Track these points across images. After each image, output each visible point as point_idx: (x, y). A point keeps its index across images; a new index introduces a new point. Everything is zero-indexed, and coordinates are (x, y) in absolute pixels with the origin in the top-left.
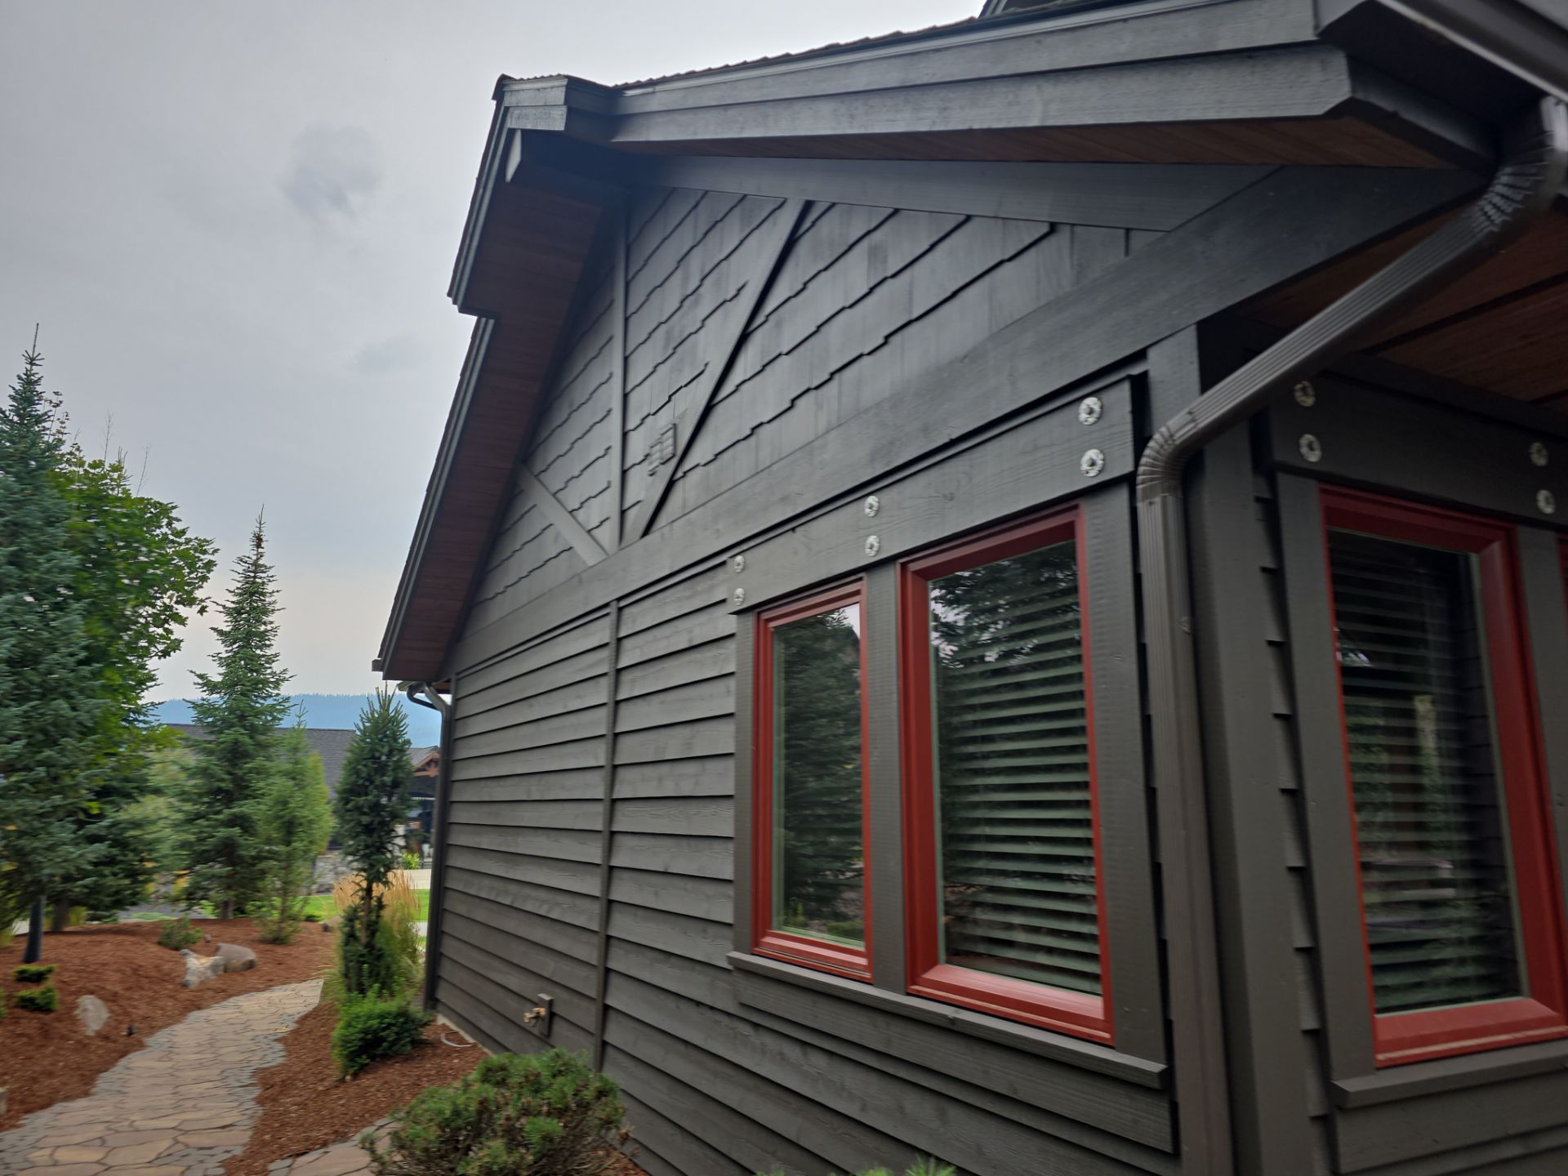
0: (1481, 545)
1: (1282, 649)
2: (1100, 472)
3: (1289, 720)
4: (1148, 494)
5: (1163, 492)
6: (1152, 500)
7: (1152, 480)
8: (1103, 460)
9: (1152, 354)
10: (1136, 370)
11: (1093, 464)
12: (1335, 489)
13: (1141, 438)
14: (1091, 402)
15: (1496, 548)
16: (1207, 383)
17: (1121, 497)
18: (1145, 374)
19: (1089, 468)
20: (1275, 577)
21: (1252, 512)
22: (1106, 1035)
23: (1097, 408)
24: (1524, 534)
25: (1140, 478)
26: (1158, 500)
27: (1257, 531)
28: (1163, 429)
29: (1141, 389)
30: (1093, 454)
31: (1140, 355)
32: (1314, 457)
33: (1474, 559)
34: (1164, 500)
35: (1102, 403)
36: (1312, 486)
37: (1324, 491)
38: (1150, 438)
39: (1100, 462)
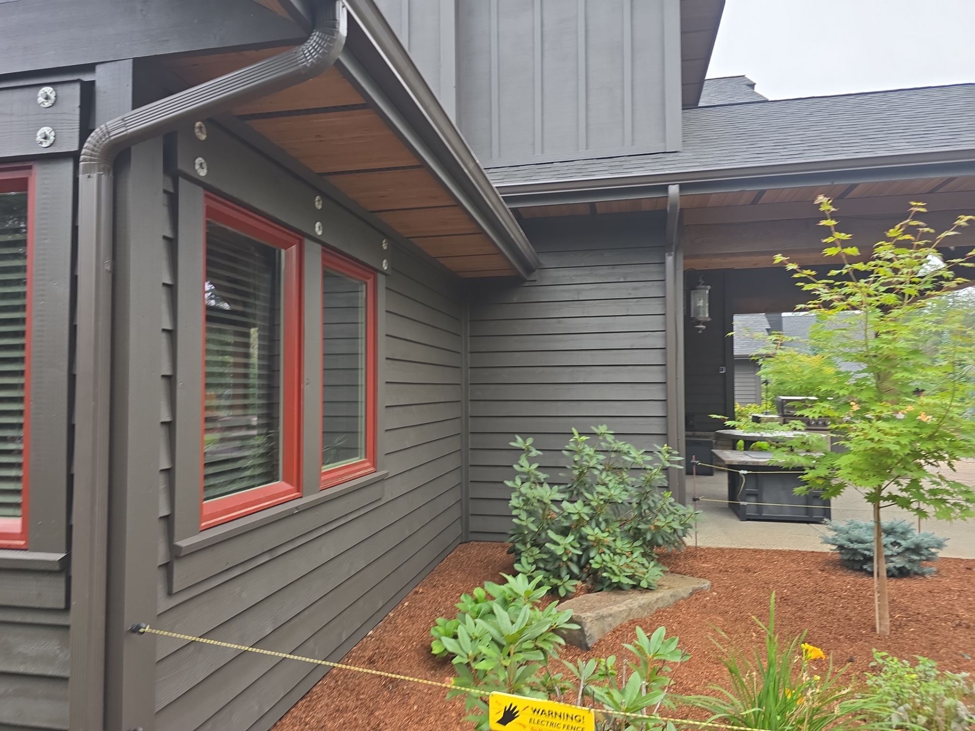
0: (287, 246)
1: (172, 289)
2: (51, 145)
3: (171, 334)
4: (88, 170)
5: (99, 171)
6: (91, 175)
7: (91, 160)
8: (55, 136)
9: (99, 69)
10: (87, 78)
11: (46, 138)
12: (213, 196)
13: (86, 129)
14: (48, 90)
15: (294, 248)
16: (137, 103)
17: (67, 168)
18: (93, 83)
19: (43, 140)
20: (172, 243)
21: (161, 200)
22: (22, 543)
23: (52, 96)
24: (308, 243)
25: (82, 157)
26: (95, 175)
27: (163, 213)
28: (103, 126)
29: (88, 93)
30: (46, 130)
31: (90, 68)
32: (203, 173)
33: (283, 252)
34: (99, 176)
35: (56, 93)
36: (200, 191)
37: (206, 196)
38: (93, 130)
39: (52, 138)
